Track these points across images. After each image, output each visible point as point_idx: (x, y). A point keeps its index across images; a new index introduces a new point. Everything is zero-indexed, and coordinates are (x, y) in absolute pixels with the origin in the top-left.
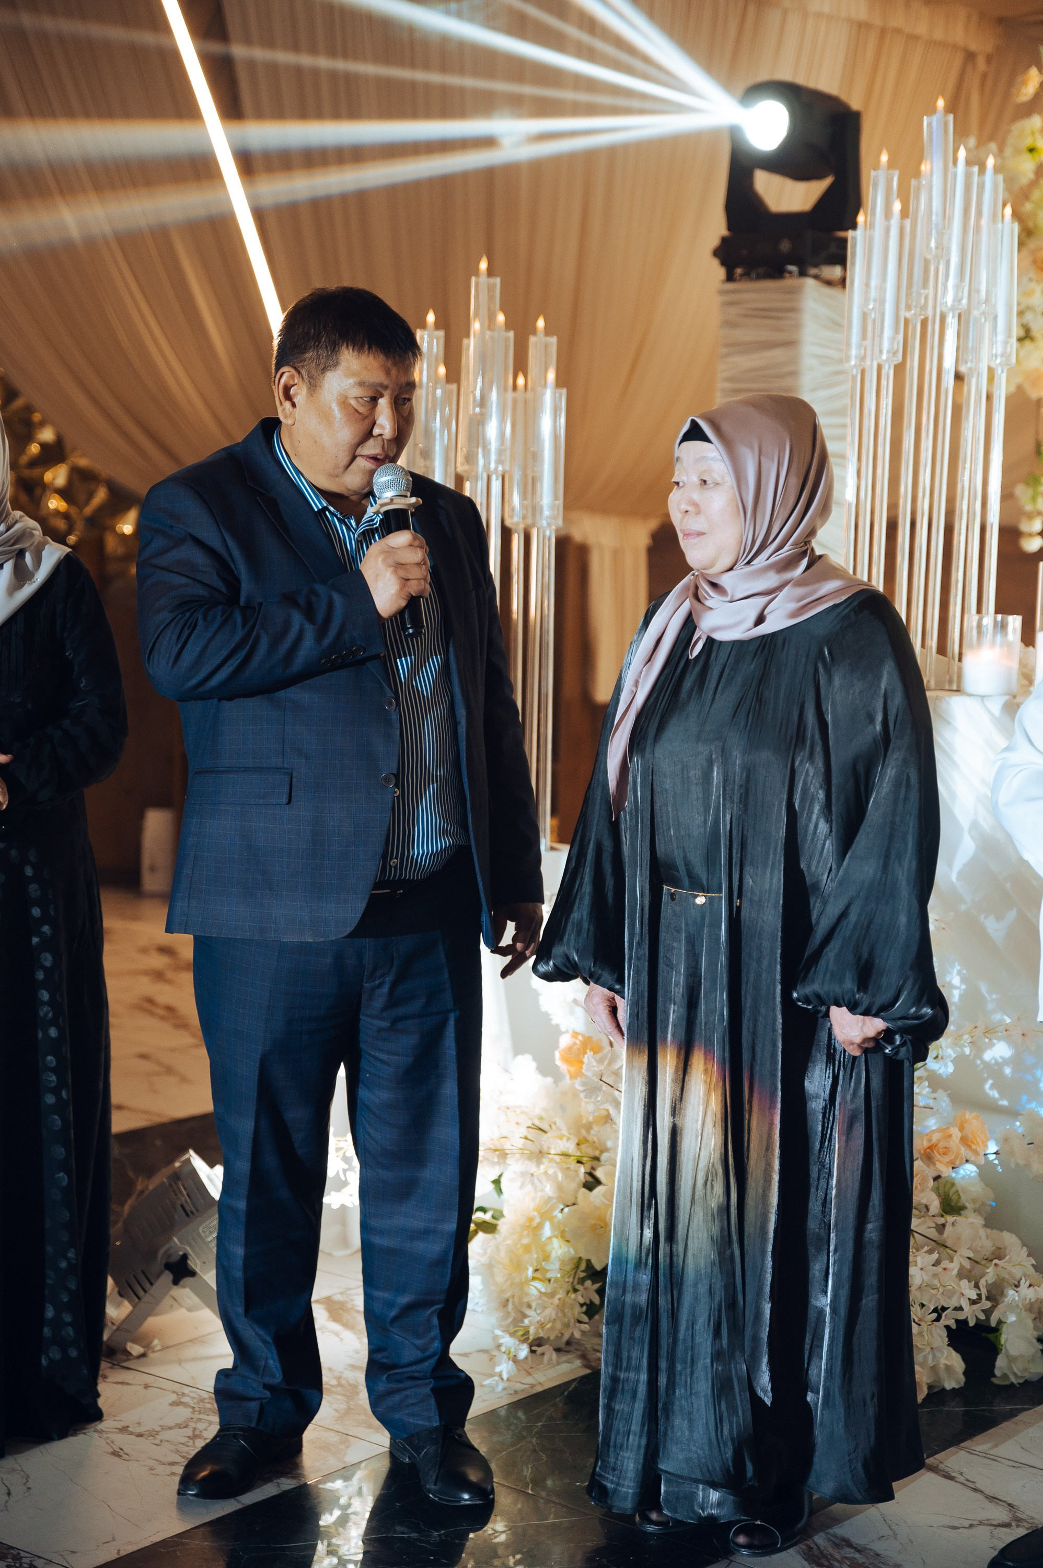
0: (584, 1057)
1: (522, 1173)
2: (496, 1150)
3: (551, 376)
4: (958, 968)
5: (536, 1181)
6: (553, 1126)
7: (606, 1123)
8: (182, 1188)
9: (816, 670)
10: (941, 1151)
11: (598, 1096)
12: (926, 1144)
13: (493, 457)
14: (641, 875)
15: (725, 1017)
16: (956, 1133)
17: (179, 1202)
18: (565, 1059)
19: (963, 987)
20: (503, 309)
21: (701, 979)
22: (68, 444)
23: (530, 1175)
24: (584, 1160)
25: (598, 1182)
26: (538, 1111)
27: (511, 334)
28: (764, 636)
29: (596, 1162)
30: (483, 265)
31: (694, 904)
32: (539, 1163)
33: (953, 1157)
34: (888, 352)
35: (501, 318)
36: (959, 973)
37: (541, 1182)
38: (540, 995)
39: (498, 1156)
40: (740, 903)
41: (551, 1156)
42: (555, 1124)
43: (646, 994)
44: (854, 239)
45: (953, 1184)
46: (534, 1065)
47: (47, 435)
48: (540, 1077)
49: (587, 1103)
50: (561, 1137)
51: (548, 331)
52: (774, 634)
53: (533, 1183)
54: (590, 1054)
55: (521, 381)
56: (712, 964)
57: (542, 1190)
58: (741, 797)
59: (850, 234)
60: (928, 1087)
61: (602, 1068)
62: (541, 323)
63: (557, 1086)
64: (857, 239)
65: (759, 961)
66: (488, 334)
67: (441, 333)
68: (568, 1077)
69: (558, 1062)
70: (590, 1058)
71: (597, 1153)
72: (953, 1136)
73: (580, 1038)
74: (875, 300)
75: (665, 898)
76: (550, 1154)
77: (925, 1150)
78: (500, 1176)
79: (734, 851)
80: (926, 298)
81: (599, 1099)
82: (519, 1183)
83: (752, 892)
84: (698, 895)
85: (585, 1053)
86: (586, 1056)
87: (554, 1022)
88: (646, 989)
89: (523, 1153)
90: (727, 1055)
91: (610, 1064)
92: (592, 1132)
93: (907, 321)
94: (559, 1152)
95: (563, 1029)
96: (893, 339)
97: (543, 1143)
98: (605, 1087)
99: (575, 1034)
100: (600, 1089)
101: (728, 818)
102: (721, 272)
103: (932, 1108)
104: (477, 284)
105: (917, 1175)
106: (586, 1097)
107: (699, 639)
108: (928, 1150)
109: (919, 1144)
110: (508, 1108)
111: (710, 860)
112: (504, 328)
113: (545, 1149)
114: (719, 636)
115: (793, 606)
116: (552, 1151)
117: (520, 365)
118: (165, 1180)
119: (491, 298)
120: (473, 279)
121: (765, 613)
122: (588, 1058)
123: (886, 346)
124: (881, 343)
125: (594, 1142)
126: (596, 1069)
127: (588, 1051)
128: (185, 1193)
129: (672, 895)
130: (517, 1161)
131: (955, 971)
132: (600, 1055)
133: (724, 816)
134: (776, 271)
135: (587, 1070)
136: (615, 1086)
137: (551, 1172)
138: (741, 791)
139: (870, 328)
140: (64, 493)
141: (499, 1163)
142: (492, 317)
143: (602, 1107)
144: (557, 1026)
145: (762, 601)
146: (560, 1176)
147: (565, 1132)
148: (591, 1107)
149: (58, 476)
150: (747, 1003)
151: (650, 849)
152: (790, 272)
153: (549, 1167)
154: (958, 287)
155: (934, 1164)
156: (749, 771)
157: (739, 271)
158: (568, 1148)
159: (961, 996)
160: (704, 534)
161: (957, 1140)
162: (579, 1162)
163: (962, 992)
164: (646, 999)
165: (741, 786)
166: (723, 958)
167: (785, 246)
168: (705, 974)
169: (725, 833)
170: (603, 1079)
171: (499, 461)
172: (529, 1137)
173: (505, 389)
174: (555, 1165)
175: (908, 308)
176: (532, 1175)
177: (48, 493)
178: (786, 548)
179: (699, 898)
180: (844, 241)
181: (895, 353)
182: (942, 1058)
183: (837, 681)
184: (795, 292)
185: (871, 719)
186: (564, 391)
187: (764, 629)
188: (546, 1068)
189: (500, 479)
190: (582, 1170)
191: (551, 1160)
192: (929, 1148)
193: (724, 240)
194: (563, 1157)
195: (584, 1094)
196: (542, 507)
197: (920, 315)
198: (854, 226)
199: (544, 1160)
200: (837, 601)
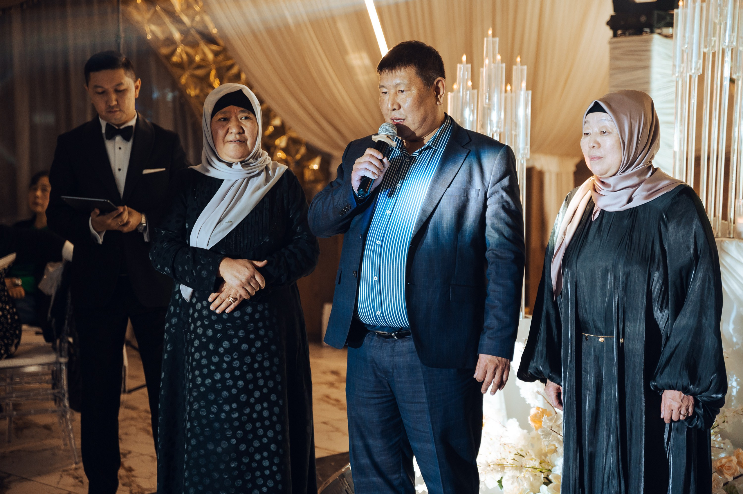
0: (542, 418)
1: (512, 476)
2: (499, 465)
3: (524, 85)
4: (735, 378)
5: (519, 480)
6: (528, 454)
7: (554, 452)
8: (346, 481)
9: (659, 225)
10: (727, 468)
11: (549, 438)
12: (719, 464)
13: (495, 125)
14: (571, 327)
15: (617, 397)
16: (734, 459)
17: (345, 488)
18: (534, 421)
19: (738, 387)
20: (499, 53)
21: (603, 379)
22: (287, 125)
23: (516, 478)
24: (544, 471)
25: (550, 482)
26: (520, 446)
27: (504, 65)
28: (631, 209)
29: (549, 472)
30: (490, 32)
31: (598, 341)
32: (521, 472)
33: (733, 471)
34: (695, 69)
35: (499, 57)
36: (736, 380)
37: (522, 481)
38: (520, 389)
39: (500, 468)
40: (623, 340)
41: (527, 468)
42: (529, 453)
43: (574, 387)
44: (677, 14)
45: (735, 487)
46: (517, 424)
47: (277, 122)
48: (520, 429)
49: (544, 441)
50: (532, 459)
51: (522, 63)
52: (636, 207)
53: (518, 482)
54: (545, 416)
55: (509, 88)
56: (609, 371)
57: (523, 485)
58: (623, 288)
59: (675, 11)
60: (720, 437)
61: (551, 424)
62: (518, 59)
63: (529, 434)
64: (679, 13)
65: (634, 369)
66: (492, 65)
67: (469, 66)
68: (535, 430)
69: (530, 422)
70: (546, 419)
71: (550, 468)
72: (733, 461)
73: (541, 410)
74: (688, 43)
75: (584, 339)
76: (526, 467)
77: (718, 468)
78: (502, 478)
79: (620, 315)
80: (715, 42)
81: (550, 439)
82: (511, 482)
83: (629, 335)
84: (600, 337)
85: (543, 416)
86: (544, 418)
87: (527, 403)
88: (575, 384)
89: (513, 467)
90: (618, 416)
91: (555, 422)
92: (547, 457)
93: (705, 54)
94: (531, 467)
95: (532, 406)
96: (697, 63)
97: (523, 462)
98: (553, 433)
99: (538, 408)
100: (551, 434)
101: (617, 298)
102: (609, 33)
103: (722, 448)
104: (487, 41)
105: (714, 480)
106: (544, 438)
107: (597, 211)
108: (720, 468)
109: (715, 464)
110: (505, 444)
111: (607, 319)
112: (500, 62)
113: (524, 465)
114: (608, 209)
115: (645, 194)
116: (527, 466)
117: (509, 80)
118: (337, 477)
119: (494, 48)
120: (485, 39)
121: (633, 196)
122: (545, 418)
123: (694, 66)
124: (691, 65)
125: (549, 462)
126: (548, 424)
127: (544, 415)
128: (347, 484)
129: (587, 337)
130: (510, 470)
131: (734, 379)
132: (550, 417)
133: (615, 298)
134: (638, 31)
135: (544, 425)
136: (558, 433)
137: (527, 476)
138: (623, 285)
139: (685, 57)
140: (285, 150)
141: (501, 471)
142: (494, 57)
143: (552, 443)
144: (529, 404)
145: (631, 190)
146: (531, 478)
147: (533, 457)
148: (546, 443)
149: (282, 142)
150: (628, 389)
151: (575, 315)
152: (646, 32)
153: (526, 474)
154: (730, 36)
155: (723, 475)
156: (627, 276)
157: (619, 32)
158: (535, 465)
159: (737, 392)
160: (602, 158)
161: (735, 463)
162: (541, 472)
163: (737, 390)
164: (575, 389)
165: (623, 282)
166: (615, 368)
167: (643, 19)
168: (605, 376)
169: (615, 306)
170: (553, 429)
171: (498, 127)
172: (516, 459)
173: (501, 92)
174: (529, 473)
175: (706, 47)
176: (517, 477)
177: (277, 150)
178: (641, 164)
179: (601, 338)
180: (673, 15)
181: (698, 70)
182: (727, 422)
183: (671, 229)
184: (649, 41)
185: (689, 248)
186: (530, 92)
187: (632, 205)
188: (523, 425)
189: (498, 135)
190: (543, 476)
191: (527, 471)
192: (721, 466)
193: (612, 17)
194: (532, 469)
195: (543, 436)
196: (519, 149)
197: (712, 50)
198: (677, 7)
199: (523, 470)
200: (669, 190)
